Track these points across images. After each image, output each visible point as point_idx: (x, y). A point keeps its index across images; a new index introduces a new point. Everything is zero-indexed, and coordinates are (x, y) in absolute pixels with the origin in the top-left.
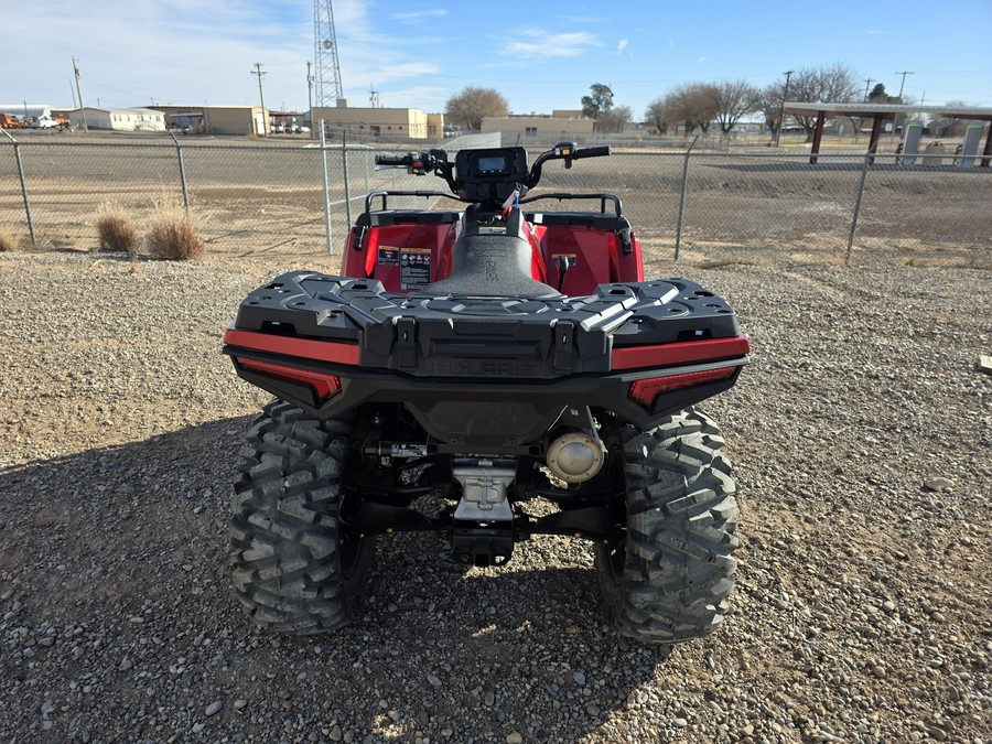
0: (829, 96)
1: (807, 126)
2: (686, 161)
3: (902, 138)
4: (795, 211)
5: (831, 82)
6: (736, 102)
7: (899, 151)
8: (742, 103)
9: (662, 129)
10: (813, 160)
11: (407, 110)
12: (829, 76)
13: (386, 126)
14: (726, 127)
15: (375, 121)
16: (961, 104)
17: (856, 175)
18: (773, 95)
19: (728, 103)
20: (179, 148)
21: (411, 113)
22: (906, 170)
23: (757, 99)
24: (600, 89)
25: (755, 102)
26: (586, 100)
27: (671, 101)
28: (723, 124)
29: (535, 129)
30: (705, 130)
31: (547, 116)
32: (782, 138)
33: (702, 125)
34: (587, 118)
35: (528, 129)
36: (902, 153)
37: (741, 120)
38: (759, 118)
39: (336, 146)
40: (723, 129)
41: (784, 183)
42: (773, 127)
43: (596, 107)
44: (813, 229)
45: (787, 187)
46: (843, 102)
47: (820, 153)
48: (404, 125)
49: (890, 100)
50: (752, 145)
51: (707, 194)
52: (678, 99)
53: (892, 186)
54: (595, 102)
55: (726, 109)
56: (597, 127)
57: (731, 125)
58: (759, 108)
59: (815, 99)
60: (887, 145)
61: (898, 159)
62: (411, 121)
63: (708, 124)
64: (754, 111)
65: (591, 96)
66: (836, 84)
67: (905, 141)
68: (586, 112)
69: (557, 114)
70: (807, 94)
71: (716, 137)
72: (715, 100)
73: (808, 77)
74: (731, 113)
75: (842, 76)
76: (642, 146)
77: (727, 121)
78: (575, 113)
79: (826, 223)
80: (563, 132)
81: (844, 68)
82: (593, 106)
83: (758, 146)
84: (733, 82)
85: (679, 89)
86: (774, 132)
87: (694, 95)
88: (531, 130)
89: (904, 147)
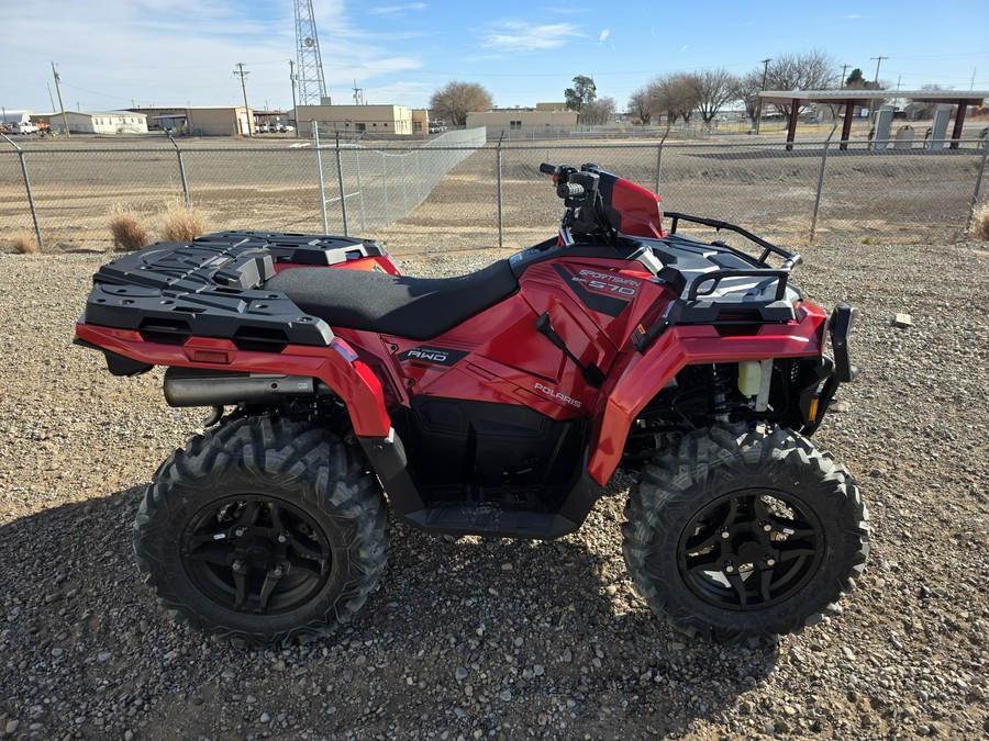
0: (807, 83)
1: (786, 113)
2: (660, 152)
3: (874, 123)
4: (771, 197)
5: (809, 69)
6: (717, 91)
7: (871, 135)
8: (723, 92)
9: (646, 119)
10: (789, 148)
11: (391, 107)
12: (806, 63)
13: (372, 124)
14: (708, 116)
15: (361, 119)
16: (936, 88)
18: (753, 83)
19: (709, 93)
20: (179, 152)
21: (396, 109)
22: (880, 154)
23: (736, 88)
24: (582, 81)
25: (735, 91)
26: (569, 92)
27: (653, 92)
28: (705, 113)
29: (519, 123)
30: (687, 120)
31: (531, 110)
32: (762, 126)
33: (684, 114)
34: (570, 111)
35: (513, 123)
36: (874, 139)
37: (721, 109)
38: (740, 106)
39: (330, 146)
40: (705, 118)
41: (762, 170)
42: (753, 114)
43: (581, 102)
44: (786, 213)
45: (766, 175)
46: (821, 89)
47: (796, 140)
48: (389, 122)
49: (867, 85)
50: (733, 134)
51: (687, 183)
52: (660, 89)
53: (862, 170)
54: (578, 94)
55: (707, 98)
56: (580, 119)
57: (713, 114)
58: (739, 96)
59: (794, 86)
60: (859, 131)
61: (870, 144)
62: (396, 118)
63: (690, 114)
64: (735, 99)
65: (574, 88)
66: (813, 71)
67: (876, 126)
68: (569, 105)
69: (541, 107)
70: (785, 81)
71: (697, 125)
72: (696, 89)
73: (786, 65)
74: (712, 101)
75: (819, 63)
76: (626, 138)
77: (708, 110)
78: (559, 106)
79: (792, 207)
80: (548, 125)
81: (821, 56)
82: (577, 98)
83: (740, 133)
84: (713, 71)
85: (660, 80)
86: (754, 120)
87: (676, 84)
88: (516, 124)
89: (876, 132)
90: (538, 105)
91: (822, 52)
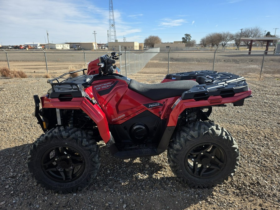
0: (254, 35)
1: (247, 44)
2: (215, 54)
3: (275, 47)
4: (245, 67)
5: (254, 32)
6: (226, 38)
7: (274, 50)
8: (228, 38)
9: (205, 45)
10: (250, 53)
11: (134, 42)
12: (254, 30)
13: (128, 47)
14: (224, 45)
15: (125, 45)
17: (262, 57)
18: (237, 36)
19: (224, 38)
20: (84, 53)
21: (135, 43)
22: (277, 56)
23: (232, 37)
24: (187, 35)
25: (232, 38)
26: (183, 38)
27: (207, 38)
28: (223, 44)
29: (169, 47)
30: (217, 46)
31: (172, 43)
32: (240, 47)
33: (216, 44)
34: (183, 43)
35: (167, 47)
36: (276, 51)
37: (228, 43)
38: (233, 42)
39: (123, 52)
40: (223, 45)
41: (241, 60)
42: (238, 44)
43: (187, 41)
44: (251, 72)
45: (243, 61)
46: (258, 37)
47: (251, 51)
48: (133, 46)
49: (272, 36)
50: (231, 50)
52: (209, 37)
53: (272, 60)
54: (186, 39)
55: (223, 40)
56: (186, 46)
57: (225, 44)
58: (233, 39)
59: (250, 36)
60: (271, 49)
61: (274, 52)
62: (135, 45)
63: (218, 44)
64: (232, 40)
65: (185, 37)
66: (256, 32)
67: (276, 48)
68: (183, 42)
70: (247, 35)
71: (220, 48)
72: (220, 37)
73: (247, 30)
74: (225, 41)
75: (257, 30)
76: (199, 51)
77: (224, 43)
78: (180, 42)
79: (254, 70)
80: (177, 47)
81: (258, 28)
82: (185, 40)
83: (233, 50)
84: (225, 32)
85: (210, 35)
86: (238, 46)
87: (214, 36)
88: (168, 47)
89: (276, 49)
90: (174, 42)
91: (258, 27)
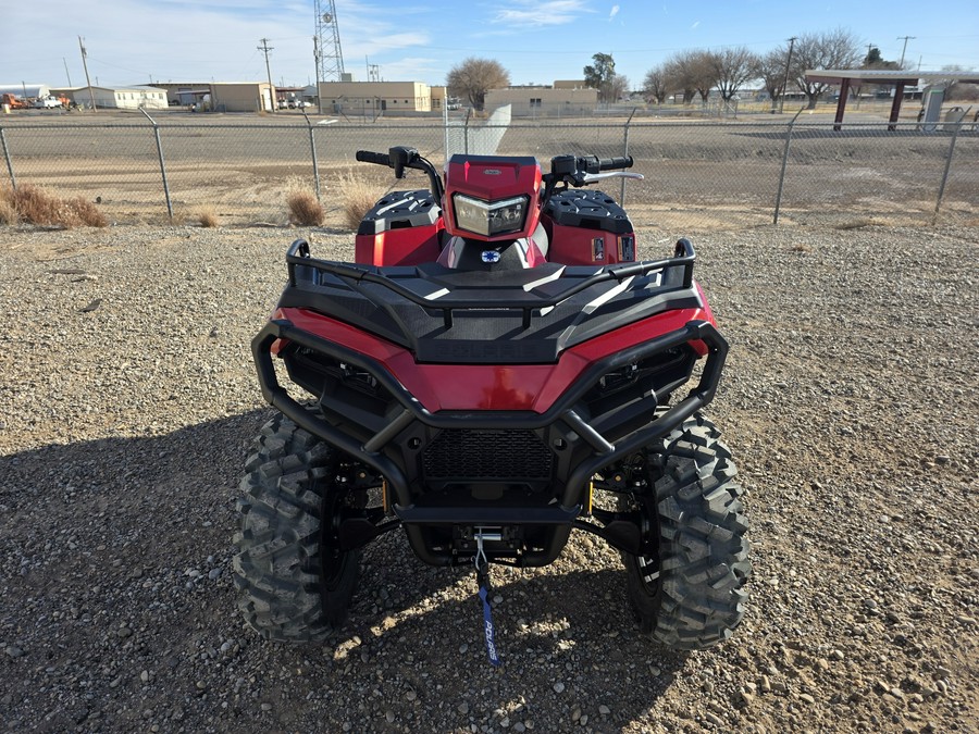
0: (831, 61)
1: (809, 93)
3: (923, 104)
4: (836, 177)
5: (833, 48)
6: (737, 69)
7: (921, 116)
8: (743, 71)
9: (661, 97)
10: (837, 128)
11: (413, 83)
12: (830, 42)
13: (403, 100)
14: (728, 94)
15: (382, 95)
16: (957, 69)
18: (774, 62)
19: (728, 71)
21: (416, 86)
23: (757, 66)
24: (603, 59)
25: (756, 69)
26: (589, 70)
27: (671, 70)
28: (724, 91)
29: (539, 100)
30: (705, 98)
31: (550, 87)
32: (785, 105)
33: (701, 93)
34: (591, 88)
35: (532, 101)
36: (923, 121)
37: (741, 87)
38: (759, 84)
40: (724, 97)
41: (817, 150)
42: (773, 92)
43: (600, 78)
45: (820, 154)
46: (845, 69)
47: (843, 122)
48: (409, 98)
49: (889, 65)
50: (756, 113)
51: (742, 162)
52: (677, 67)
53: (919, 151)
54: (597, 72)
55: (726, 76)
56: (601, 96)
57: (732, 93)
58: (759, 75)
59: (817, 64)
61: (918, 125)
62: (417, 94)
63: (708, 92)
64: (756, 78)
65: (593, 66)
66: (837, 49)
67: (926, 107)
68: (588, 83)
69: (558, 84)
70: (809, 59)
71: (714, 104)
72: (716, 67)
73: (810, 43)
74: (732, 79)
75: (843, 42)
76: (648, 116)
77: (728, 88)
78: (578, 83)
80: (568, 103)
81: (845, 34)
82: (595, 75)
83: (761, 112)
84: (734, 49)
85: (678, 57)
86: (775, 98)
87: (694, 63)
88: (536, 101)
89: (926, 113)
90: (556, 83)
91: (846, 32)
